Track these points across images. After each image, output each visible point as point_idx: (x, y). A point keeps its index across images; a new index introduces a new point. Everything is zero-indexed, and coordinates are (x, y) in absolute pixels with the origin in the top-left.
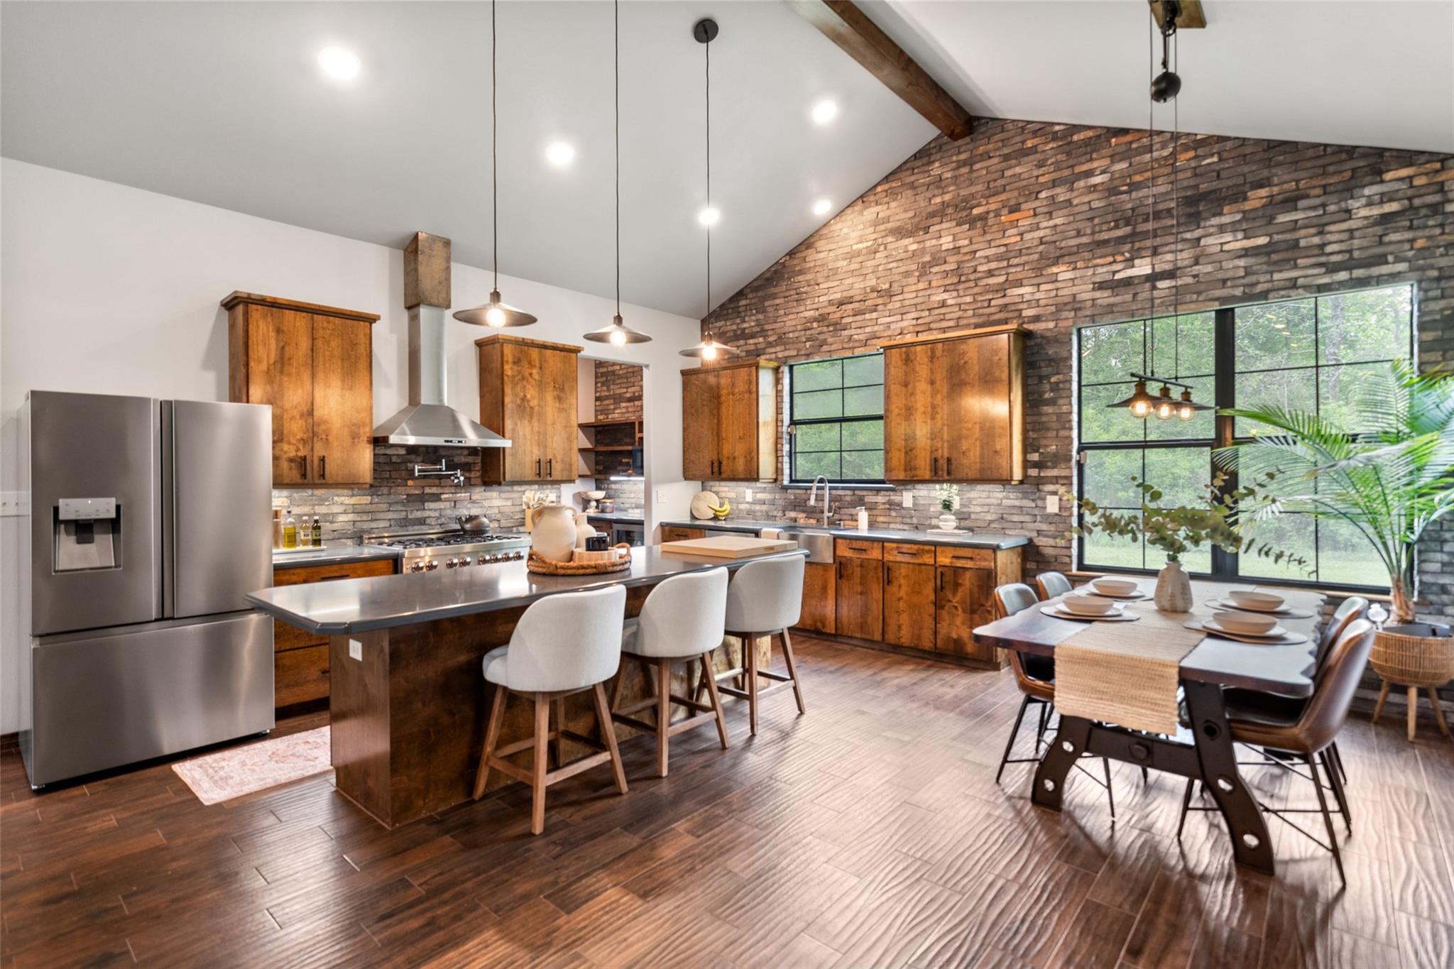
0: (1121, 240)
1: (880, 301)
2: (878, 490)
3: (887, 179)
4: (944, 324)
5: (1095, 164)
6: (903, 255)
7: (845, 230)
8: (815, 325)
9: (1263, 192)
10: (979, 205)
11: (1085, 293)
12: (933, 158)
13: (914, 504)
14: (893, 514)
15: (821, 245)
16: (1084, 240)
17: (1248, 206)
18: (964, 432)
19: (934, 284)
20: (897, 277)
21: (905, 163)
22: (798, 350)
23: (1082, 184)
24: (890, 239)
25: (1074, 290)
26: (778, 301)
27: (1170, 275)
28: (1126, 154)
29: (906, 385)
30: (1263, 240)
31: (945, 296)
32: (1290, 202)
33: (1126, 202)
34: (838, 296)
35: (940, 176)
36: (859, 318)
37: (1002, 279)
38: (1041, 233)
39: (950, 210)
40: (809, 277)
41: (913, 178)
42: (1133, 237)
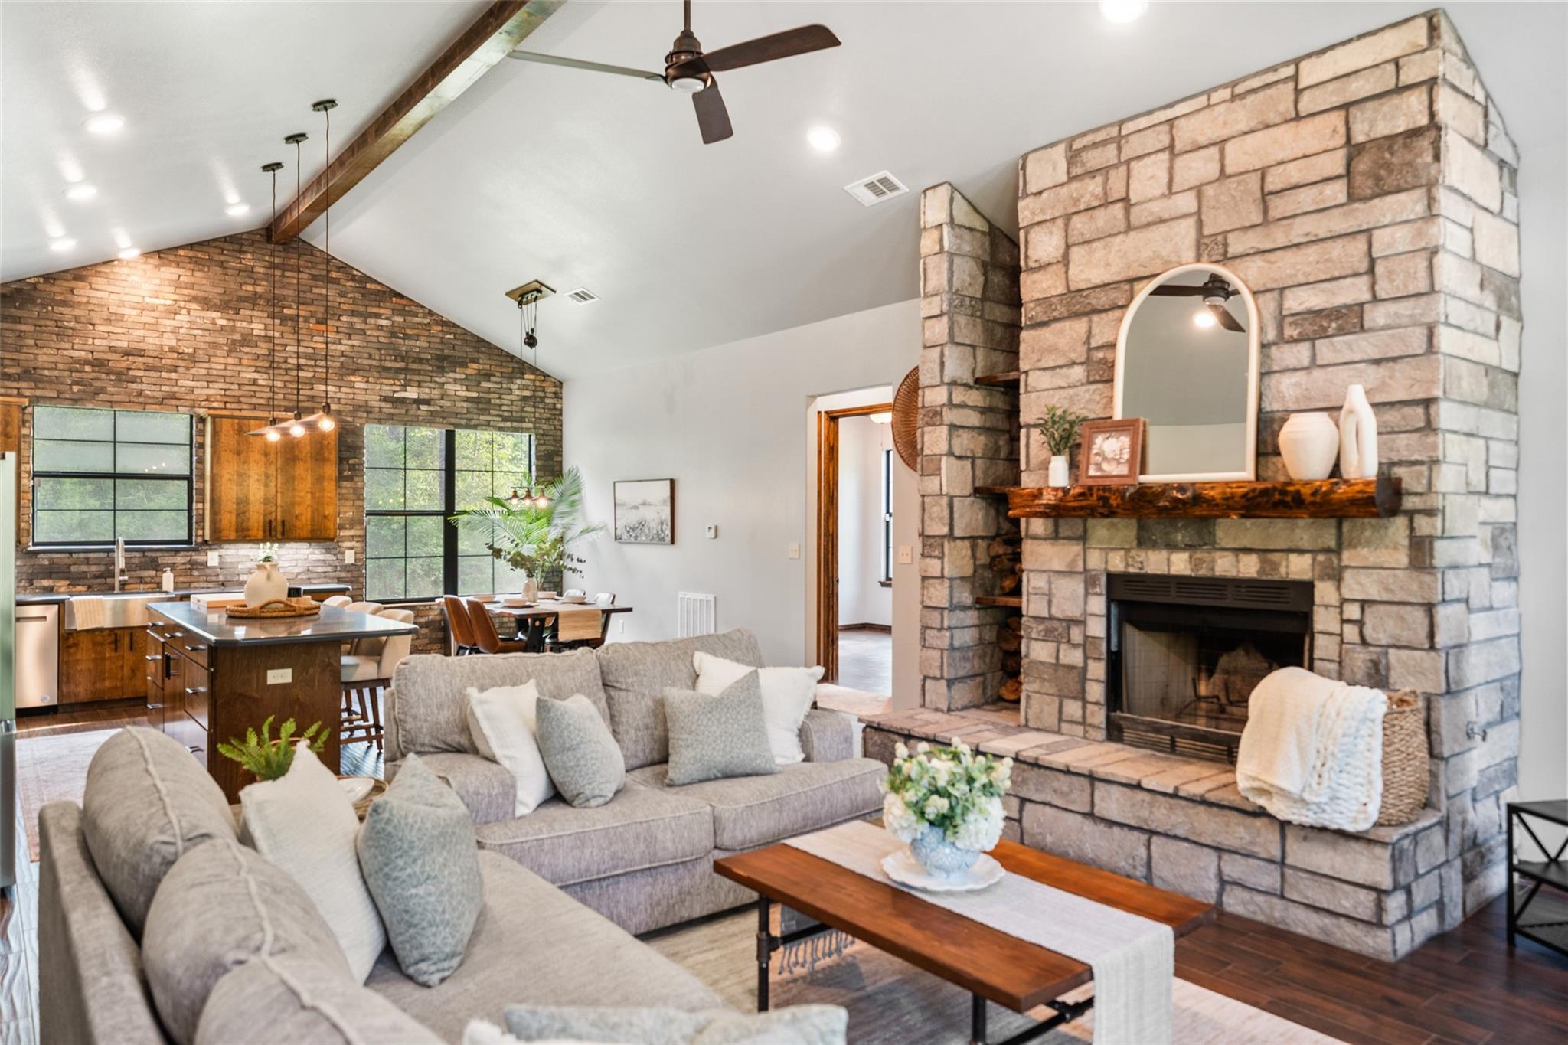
0: (398, 371)
1: (181, 363)
2: (177, 551)
3: (191, 246)
4: (254, 401)
5: (382, 311)
6: (211, 327)
7: (135, 278)
8: (87, 368)
9: (475, 366)
10: (290, 307)
11: (375, 402)
12: (245, 248)
13: (221, 563)
14: (196, 573)
15: (98, 282)
16: (374, 363)
17: (469, 371)
18: (297, 499)
19: (244, 362)
20: (202, 345)
21: (214, 240)
22: (59, 392)
23: (372, 321)
24: (194, 306)
25: (367, 397)
26: (23, 327)
27: (427, 402)
28: (401, 312)
29: (238, 453)
30: (475, 395)
31: (256, 376)
32: (488, 376)
33: (404, 345)
34: (125, 344)
35: (253, 267)
36: (152, 374)
37: (310, 375)
38: (343, 348)
39: (262, 302)
40: (77, 312)
41: (222, 258)
42: (405, 370)
